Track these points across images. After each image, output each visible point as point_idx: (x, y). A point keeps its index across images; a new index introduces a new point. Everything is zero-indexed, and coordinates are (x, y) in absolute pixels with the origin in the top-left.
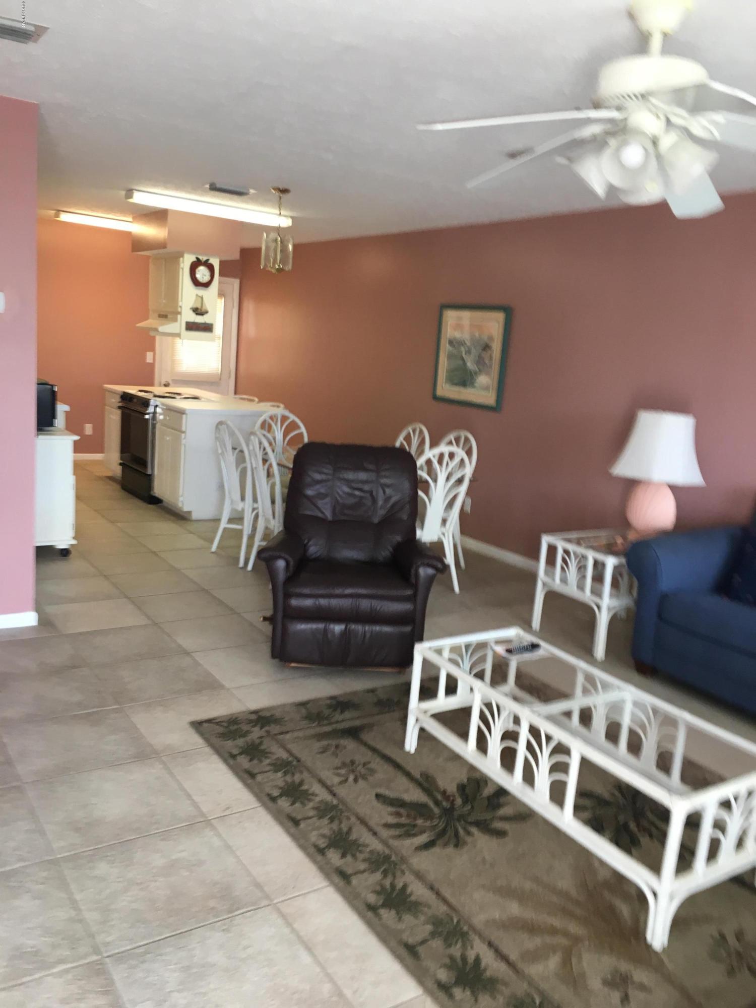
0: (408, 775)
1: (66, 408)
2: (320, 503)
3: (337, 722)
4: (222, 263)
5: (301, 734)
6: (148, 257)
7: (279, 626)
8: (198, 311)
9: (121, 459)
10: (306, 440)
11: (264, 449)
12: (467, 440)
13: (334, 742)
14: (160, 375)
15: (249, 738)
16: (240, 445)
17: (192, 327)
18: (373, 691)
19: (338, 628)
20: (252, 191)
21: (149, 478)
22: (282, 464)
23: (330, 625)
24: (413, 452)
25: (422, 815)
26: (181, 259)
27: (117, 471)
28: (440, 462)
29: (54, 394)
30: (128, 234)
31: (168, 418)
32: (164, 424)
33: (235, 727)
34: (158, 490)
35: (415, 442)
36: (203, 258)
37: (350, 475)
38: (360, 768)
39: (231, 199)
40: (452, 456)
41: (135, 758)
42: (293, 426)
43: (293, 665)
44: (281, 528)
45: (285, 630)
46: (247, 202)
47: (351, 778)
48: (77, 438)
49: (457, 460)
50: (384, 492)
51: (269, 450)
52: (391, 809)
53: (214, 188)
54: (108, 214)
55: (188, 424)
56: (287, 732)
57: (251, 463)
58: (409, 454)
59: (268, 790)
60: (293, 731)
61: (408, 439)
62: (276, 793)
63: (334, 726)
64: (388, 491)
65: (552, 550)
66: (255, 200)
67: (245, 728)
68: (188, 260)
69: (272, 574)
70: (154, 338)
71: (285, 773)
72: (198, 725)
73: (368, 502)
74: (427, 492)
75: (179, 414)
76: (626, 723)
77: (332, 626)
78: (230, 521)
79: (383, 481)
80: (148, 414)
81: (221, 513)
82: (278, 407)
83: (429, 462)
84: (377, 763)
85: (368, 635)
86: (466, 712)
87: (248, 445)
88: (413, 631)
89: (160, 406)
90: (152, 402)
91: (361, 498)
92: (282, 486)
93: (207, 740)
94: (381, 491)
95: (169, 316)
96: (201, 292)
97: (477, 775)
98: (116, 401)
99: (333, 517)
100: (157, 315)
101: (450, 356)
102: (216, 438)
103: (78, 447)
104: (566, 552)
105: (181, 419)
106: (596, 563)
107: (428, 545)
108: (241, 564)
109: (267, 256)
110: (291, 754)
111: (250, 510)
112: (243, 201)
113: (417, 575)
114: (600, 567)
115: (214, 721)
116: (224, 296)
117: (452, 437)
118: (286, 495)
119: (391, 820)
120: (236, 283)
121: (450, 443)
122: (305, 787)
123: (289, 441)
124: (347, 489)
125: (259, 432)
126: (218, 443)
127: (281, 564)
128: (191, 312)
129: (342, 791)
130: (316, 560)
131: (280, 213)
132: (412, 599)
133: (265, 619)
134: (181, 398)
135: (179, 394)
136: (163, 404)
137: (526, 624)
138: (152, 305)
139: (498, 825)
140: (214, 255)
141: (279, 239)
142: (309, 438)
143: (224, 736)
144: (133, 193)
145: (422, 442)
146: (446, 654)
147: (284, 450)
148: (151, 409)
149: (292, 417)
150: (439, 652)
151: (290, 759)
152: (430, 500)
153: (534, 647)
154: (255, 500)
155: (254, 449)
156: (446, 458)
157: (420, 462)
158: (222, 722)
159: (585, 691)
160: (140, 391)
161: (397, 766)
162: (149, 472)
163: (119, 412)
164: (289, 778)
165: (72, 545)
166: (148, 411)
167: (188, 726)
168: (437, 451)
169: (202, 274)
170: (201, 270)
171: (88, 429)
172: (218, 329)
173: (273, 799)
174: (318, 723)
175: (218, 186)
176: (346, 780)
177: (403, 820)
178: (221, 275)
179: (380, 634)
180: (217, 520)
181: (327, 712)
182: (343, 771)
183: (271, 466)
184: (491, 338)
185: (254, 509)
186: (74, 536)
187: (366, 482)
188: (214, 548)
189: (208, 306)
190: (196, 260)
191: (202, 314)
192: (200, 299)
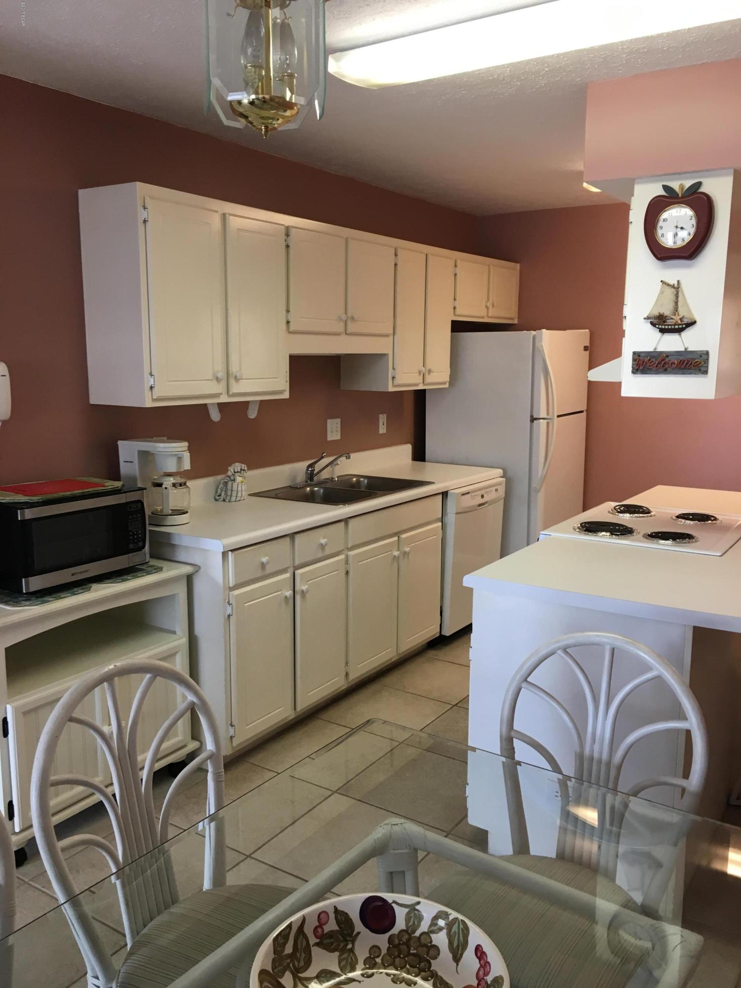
8: (664, 323)
36: (684, 185)
96: (675, 272)
128: (650, 325)
169: (675, 225)
170: (672, 214)
189: (693, 305)
190: (663, 193)
191: (678, 330)
192: (670, 292)
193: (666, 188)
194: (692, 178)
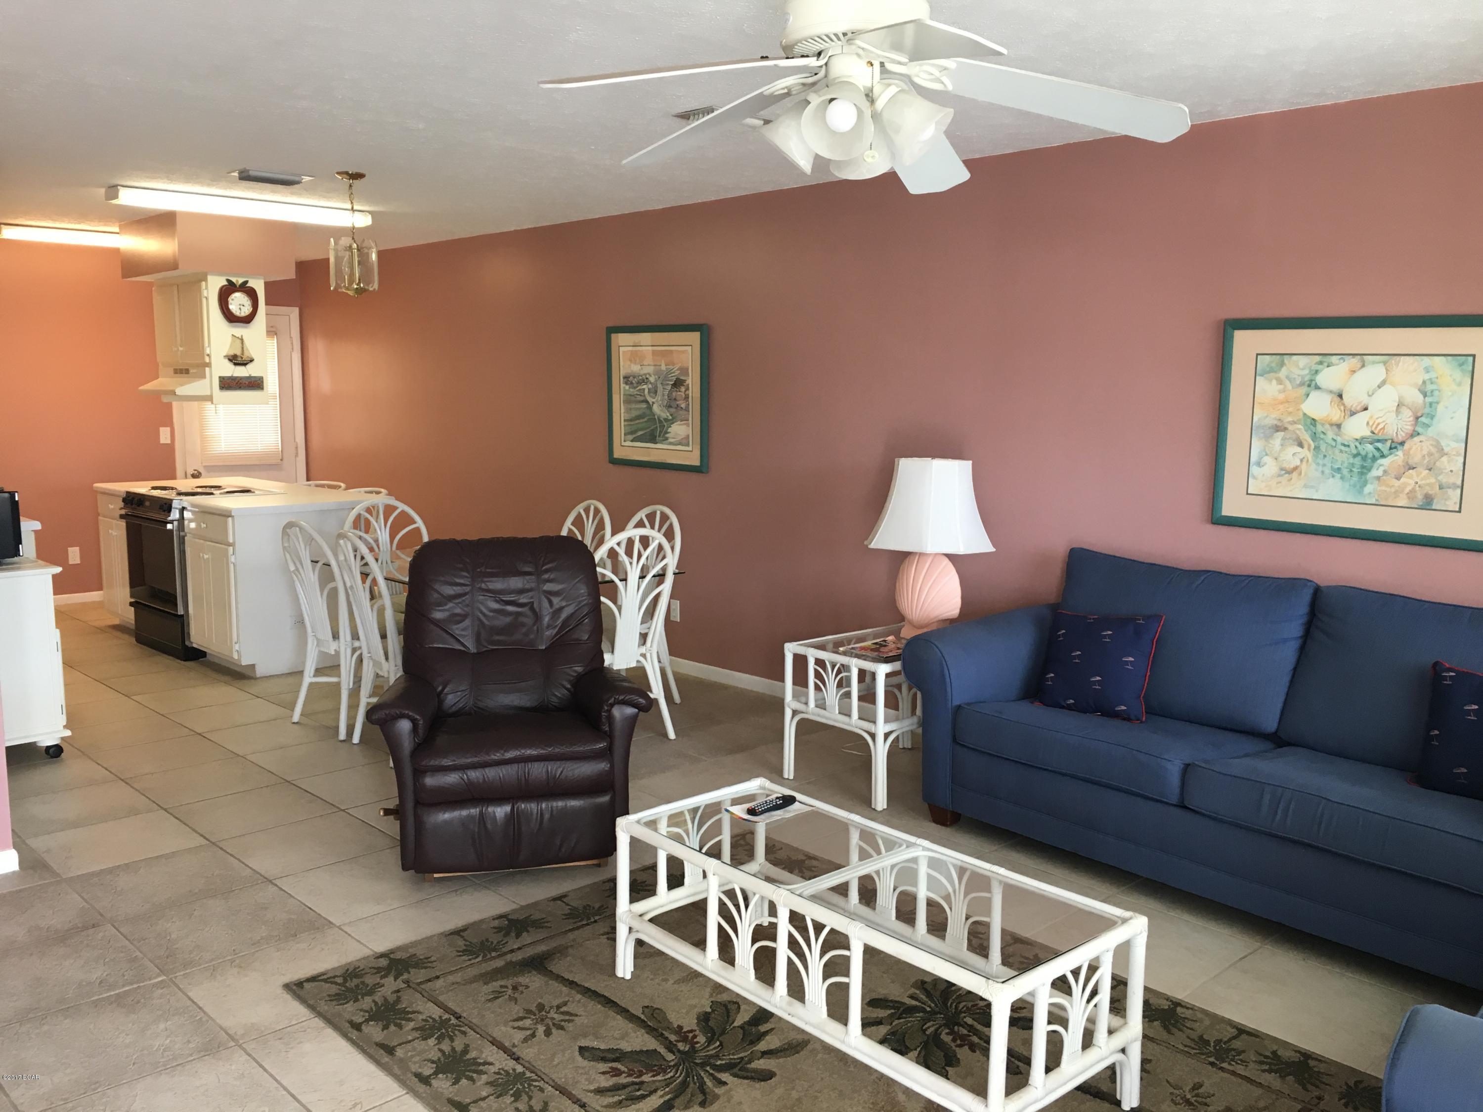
0: (624, 1012)
1: (37, 525)
2: (456, 629)
3: (512, 951)
4: (269, 286)
5: (458, 978)
6: (151, 284)
7: (411, 820)
8: (236, 360)
9: (131, 596)
10: (426, 539)
11: (362, 558)
12: (665, 518)
13: (509, 982)
14: (184, 462)
15: (378, 997)
16: (325, 555)
17: (228, 384)
18: (560, 898)
19: (501, 811)
20: (306, 179)
21: (182, 622)
22: (392, 576)
23: (487, 808)
24: (588, 541)
25: (649, 1068)
26: (203, 283)
27: (129, 615)
28: (629, 553)
29: (15, 505)
30: (116, 251)
31: (203, 526)
32: (198, 534)
33: (356, 981)
34: (198, 637)
35: (590, 529)
36: (238, 280)
37: (497, 584)
38: (552, 1014)
39: (274, 192)
40: (645, 541)
41: (199, 1052)
42: (404, 520)
43: (436, 875)
44: (400, 673)
45: (419, 825)
46: (299, 195)
47: (541, 1029)
48: (58, 570)
49: (653, 546)
50: (551, 603)
51: (370, 558)
52: (603, 1067)
53: (246, 177)
54: (79, 223)
55: (236, 531)
56: (438, 977)
57: (345, 584)
58: (581, 544)
59: (414, 1068)
60: (445, 975)
61: (579, 523)
62: (428, 1071)
63: (509, 957)
64: (556, 600)
65: (800, 661)
66: (311, 190)
67: (370, 980)
68: (215, 284)
69: (393, 746)
70: (169, 406)
71: (440, 1039)
72: (296, 989)
73: (529, 621)
74: (614, 599)
75: (223, 518)
76: (923, 893)
77: (491, 809)
78: (318, 672)
79: (548, 587)
80: (171, 522)
81: (304, 663)
82: (378, 493)
83: (612, 554)
84: (578, 1004)
85: (547, 816)
86: (699, 908)
87: (336, 555)
88: (613, 800)
89: (189, 508)
90: (175, 504)
91: (518, 614)
92: (396, 611)
93: (312, 1008)
94: (546, 604)
95: (191, 371)
96: (239, 331)
97: (724, 997)
98: (116, 507)
99: (477, 648)
100: (171, 371)
101: (629, 400)
102: (284, 548)
103: (60, 585)
104: (820, 662)
105: (226, 523)
106: (862, 673)
107: (624, 674)
108: (342, 735)
109: (339, 271)
110: (446, 1009)
111: (349, 651)
112: (292, 194)
113: (610, 718)
114: (868, 679)
115: (322, 977)
116: (276, 334)
117: (642, 514)
118: (402, 625)
119: (606, 1082)
120: (294, 312)
121: (640, 524)
122: (472, 1054)
123: (398, 545)
124: (496, 606)
125: (352, 534)
126: (288, 556)
127: (405, 726)
128: (227, 361)
129: (528, 1053)
130: (455, 715)
131: (352, 208)
132: (606, 754)
133: (387, 812)
134: (221, 494)
135: (218, 487)
136: (193, 505)
137: (775, 772)
138: (160, 357)
139: (760, 1064)
140: (255, 275)
141: (355, 246)
142: (429, 537)
143: (339, 998)
144: (118, 191)
145: (600, 527)
146: (663, 827)
147: (394, 557)
148: (175, 515)
149: (402, 507)
150: (652, 824)
151: (446, 1016)
152: (619, 609)
153: (788, 801)
154: (355, 636)
155: (346, 560)
156: (637, 545)
157: (600, 554)
158: (335, 977)
159: (864, 856)
160: (154, 488)
161: (609, 1002)
162: (181, 612)
163: (123, 524)
164: (446, 1046)
165: (63, 739)
166: (170, 518)
167: (280, 991)
168: (623, 536)
169: (239, 303)
170: (236, 297)
171: (74, 555)
172: (272, 384)
173: (425, 1080)
174: (483, 957)
175: (253, 173)
176: (533, 1035)
177: (623, 1080)
178: (267, 304)
179: (564, 811)
180: (299, 673)
181: (495, 939)
182: (527, 1023)
183: (374, 582)
184: (684, 371)
185: (354, 650)
186: (65, 724)
187: (521, 592)
188: (296, 717)
189: (252, 350)
190: (226, 283)
191: (244, 364)
192: (239, 342)
193: (228, 281)
194: (243, 277)
